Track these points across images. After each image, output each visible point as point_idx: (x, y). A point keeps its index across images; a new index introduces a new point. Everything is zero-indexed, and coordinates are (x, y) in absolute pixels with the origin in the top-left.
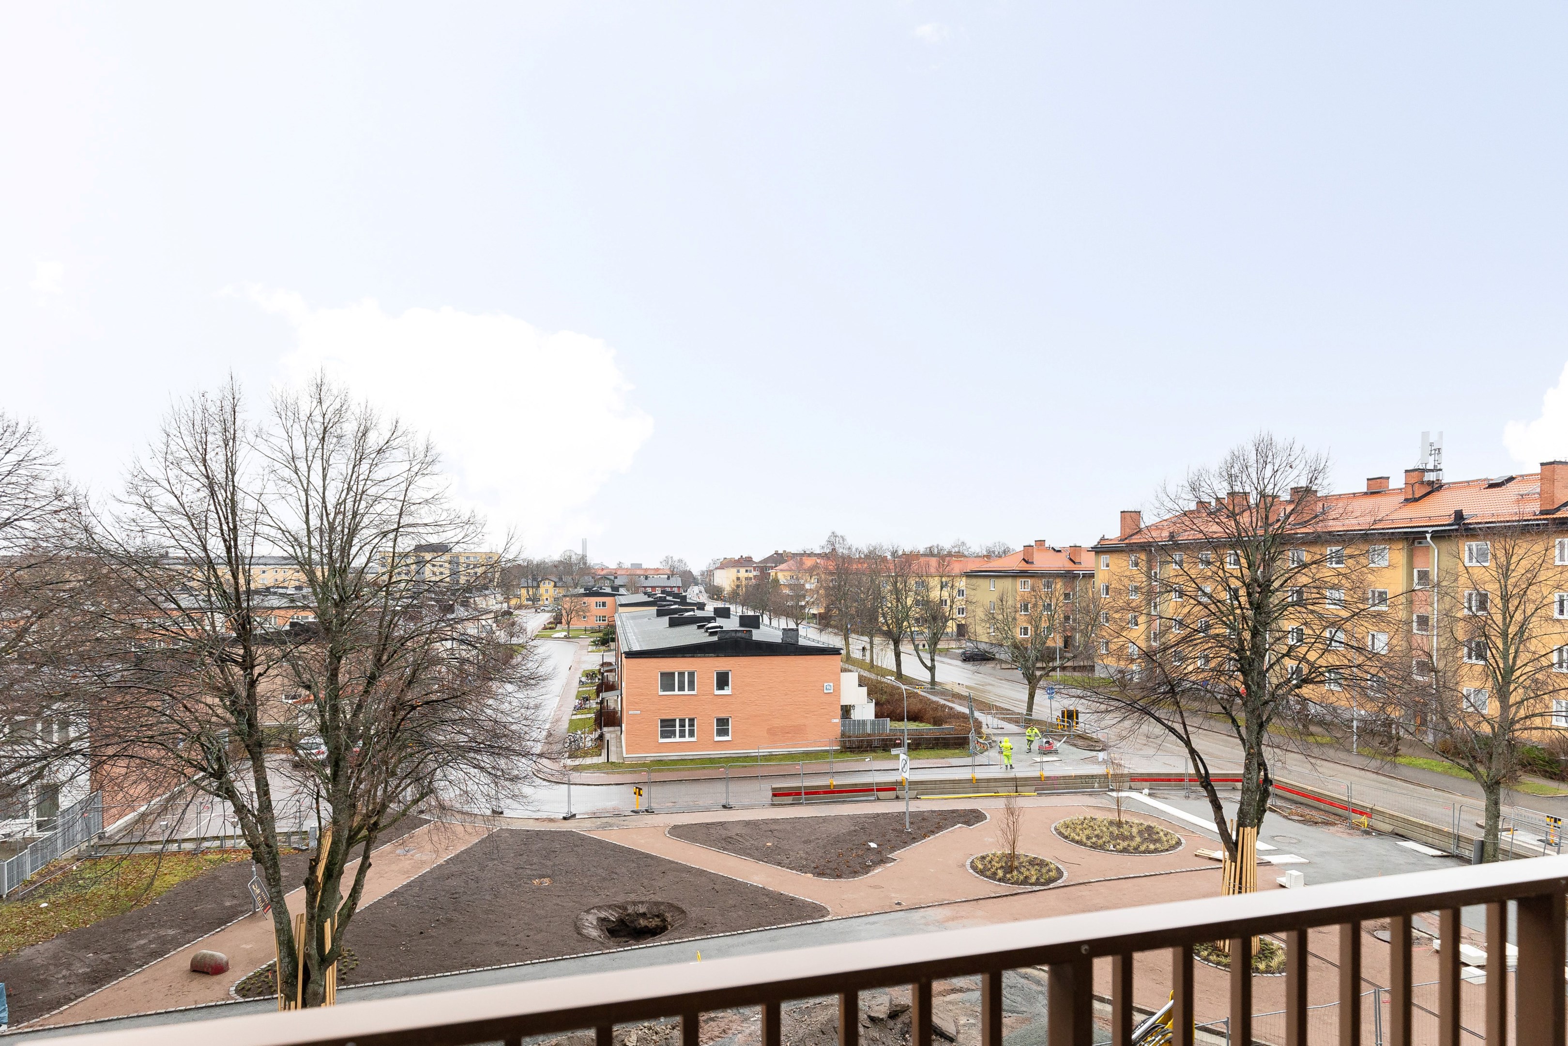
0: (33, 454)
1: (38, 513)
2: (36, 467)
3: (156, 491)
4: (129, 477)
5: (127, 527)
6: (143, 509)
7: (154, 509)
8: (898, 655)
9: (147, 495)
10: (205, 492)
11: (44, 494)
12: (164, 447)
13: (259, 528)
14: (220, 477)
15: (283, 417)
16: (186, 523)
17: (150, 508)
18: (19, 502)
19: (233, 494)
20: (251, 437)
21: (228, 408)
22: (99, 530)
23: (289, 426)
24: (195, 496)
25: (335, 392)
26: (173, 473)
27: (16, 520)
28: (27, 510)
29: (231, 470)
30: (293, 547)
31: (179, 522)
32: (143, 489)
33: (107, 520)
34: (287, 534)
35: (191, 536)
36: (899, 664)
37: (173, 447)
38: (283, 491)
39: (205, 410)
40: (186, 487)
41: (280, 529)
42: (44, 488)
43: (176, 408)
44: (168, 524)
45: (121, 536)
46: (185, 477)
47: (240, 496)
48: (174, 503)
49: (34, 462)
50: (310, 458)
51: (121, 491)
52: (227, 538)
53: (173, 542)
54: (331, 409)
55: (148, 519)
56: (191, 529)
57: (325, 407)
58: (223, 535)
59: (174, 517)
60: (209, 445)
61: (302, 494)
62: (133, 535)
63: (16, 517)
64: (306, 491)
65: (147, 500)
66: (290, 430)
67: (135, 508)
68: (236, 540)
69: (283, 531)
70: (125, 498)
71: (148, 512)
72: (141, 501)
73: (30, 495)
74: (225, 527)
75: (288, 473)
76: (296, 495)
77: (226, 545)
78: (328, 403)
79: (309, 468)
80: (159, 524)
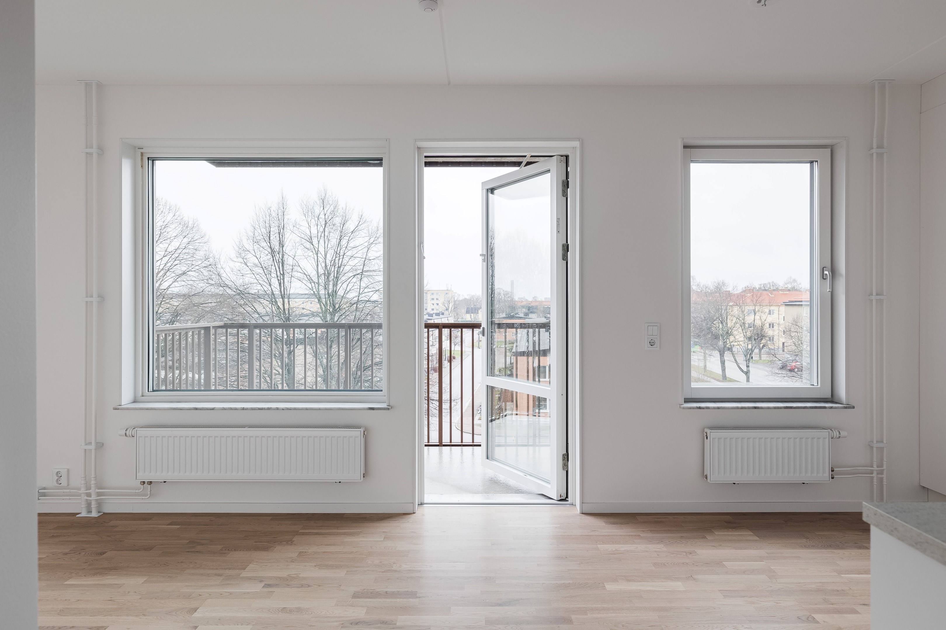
0: (196, 238)
1: (197, 267)
2: (196, 244)
3: (249, 256)
4: (237, 249)
5: (236, 274)
6: (243, 265)
7: (248, 265)
8: (723, 363)
9: (245, 258)
10: (270, 256)
11: (199, 258)
12: (252, 234)
13: (295, 274)
14: (277, 248)
15: (307, 217)
16: (262, 272)
17: (246, 264)
18: (189, 262)
19: (283, 257)
20: (291, 227)
21: (280, 214)
22: (224, 275)
23: (309, 220)
24: (266, 257)
25: (331, 202)
26: (256, 246)
27: (188, 271)
28: (193, 267)
29: (282, 245)
30: (311, 283)
31: (259, 271)
32: (243, 255)
33: (228, 270)
34: (308, 277)
35: (264, 278)
36: (724, 370)
37: (257, 234)
38: (306, 254)
39: (270, 215)
40: (262, 253)
41: (305, 274)
42: (200, 254)
43: (258, 215)
44: (254, 273)
45: (234, 278)
46: (261, 249)
47: (286, 257)
48: (256, 261)
49: (195, 242)
50: (319, 237)
51: (233, 255)
52: (279, 278)
53: (256, 281)
54: (329, 211)
55: (246, 270)
56: (264, 274)
57: (326, 209)
58: (277, 277)
59: (256, 268)
60: (272, 233)
61: (315, 255)
62: (239, 277)
63: (188, 270)
64: (317, 254)
65: (245, 260)
66: (310, 223)
67: (240, 264)
68: (283, 279)
69: (306, 275)
70: (235, 259)
71: (245, 266)
72: (242, 261)
73: (194, 259)
74: (278, 274)
75: (308, 245)
76: (313, 256)
77: (279, 282)
78: (327, 209)
79: (319, 242)
80: (249, 272)
